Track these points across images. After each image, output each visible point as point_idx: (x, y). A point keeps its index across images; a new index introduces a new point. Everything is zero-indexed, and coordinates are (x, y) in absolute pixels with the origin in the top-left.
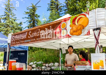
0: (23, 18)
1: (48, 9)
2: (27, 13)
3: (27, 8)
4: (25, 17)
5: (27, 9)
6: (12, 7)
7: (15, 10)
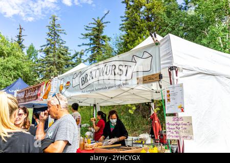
0: (79, 46)
1: (121, 26)
2: (87, 35)
3: (86, 28)
4: (83, 44)
5: (86, 30)
6: (59, 29)
7: (65, 33)
